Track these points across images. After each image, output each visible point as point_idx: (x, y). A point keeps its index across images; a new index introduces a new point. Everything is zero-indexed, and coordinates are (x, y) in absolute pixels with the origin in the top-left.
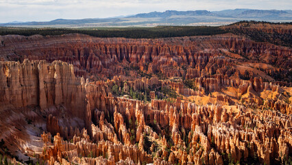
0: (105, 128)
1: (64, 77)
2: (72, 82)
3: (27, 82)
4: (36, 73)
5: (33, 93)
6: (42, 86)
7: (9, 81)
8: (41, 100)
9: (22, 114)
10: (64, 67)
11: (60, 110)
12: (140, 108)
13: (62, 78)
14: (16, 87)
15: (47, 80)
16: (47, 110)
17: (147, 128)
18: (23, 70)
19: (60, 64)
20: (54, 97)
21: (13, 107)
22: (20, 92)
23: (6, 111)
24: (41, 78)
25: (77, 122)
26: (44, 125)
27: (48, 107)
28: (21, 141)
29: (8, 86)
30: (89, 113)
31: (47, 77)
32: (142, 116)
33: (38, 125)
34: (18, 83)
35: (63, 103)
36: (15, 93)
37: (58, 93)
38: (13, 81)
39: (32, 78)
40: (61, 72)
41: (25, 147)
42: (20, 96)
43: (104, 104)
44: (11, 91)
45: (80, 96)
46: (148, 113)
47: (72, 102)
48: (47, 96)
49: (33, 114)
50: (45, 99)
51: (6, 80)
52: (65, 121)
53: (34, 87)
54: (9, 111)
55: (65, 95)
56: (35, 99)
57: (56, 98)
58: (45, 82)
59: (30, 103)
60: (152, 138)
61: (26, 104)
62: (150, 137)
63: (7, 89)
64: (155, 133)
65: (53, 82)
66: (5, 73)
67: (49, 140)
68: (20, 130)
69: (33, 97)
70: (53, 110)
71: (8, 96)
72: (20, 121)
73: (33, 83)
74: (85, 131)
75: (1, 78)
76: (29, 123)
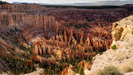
0: (60, 36)
2: (54, 22)
3: (41, 22)
4: (43, 19)
6: (45, 23)
8: (44, 27)
9: (38, 31)
10: (52, 18)
11: (50, 30)
12: (72, 31)
13: (51, 21)
14: (37, 23)
17: (73, 37)
18: (40, 18)
19: (51, 17)
20: (49, 26)
23: (33, 30)
24: (45, 21)
25: (54, 34)
26: (44, 34)
27: (47, 29)
28: (33, 39)
30: (57, 32)
31: (47, 20)
32: (72, 33)
33: (42, 34)
34: (38, 22)
35: (51, 28)
37: (50, 25)
38: (36, 21)
39: (42, 20)
40: (51, 19)
41: (33, 41)
42: (38, 26)
43: (62, 29)
44: (36, 24)
45: (56, 26)
46: (75, 32)
47: (54, 28)
49: (42, 31)
50: (46, 27)
52: (51, 33)
53: (43, 23)
55: (52, 26)
56: (43, 27)
58: (46, 22)
59: (41, 28)
60: (73, 41)
62: (73, 40)
63: (35, 24)
64: (74, 39)
65: (49, 22)
66: (34, 19)
67: (42, 39)
68: (34, 35)
69: (42, 26)
70: (48, 30)
71: (35, 25)
72: (37, 33)
73: (42, 22)
74: (54, 37)
75: (33, 20)
76: (39, 33)
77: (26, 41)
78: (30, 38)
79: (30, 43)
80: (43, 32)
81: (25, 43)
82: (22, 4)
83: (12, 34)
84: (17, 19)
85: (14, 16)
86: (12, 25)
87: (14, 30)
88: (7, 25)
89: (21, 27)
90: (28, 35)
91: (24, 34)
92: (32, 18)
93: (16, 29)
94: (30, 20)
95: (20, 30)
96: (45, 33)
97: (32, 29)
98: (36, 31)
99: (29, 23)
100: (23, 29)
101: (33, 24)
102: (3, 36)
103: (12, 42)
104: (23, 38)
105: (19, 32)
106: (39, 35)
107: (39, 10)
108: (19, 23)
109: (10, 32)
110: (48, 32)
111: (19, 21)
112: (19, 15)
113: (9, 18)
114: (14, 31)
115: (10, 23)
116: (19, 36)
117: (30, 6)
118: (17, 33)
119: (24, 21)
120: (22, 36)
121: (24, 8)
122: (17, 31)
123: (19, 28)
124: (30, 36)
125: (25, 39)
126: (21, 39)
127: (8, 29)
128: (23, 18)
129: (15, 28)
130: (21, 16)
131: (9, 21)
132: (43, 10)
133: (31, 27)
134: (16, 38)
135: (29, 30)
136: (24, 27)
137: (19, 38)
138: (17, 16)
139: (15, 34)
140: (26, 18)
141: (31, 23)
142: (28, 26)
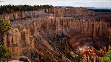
1: (103, 27)
2: (106, 29)
3: (89, 28)
4: (93, 25)
5: (91, 32)
6: (94, 30)
8: (94, 34)
9: (86, 38)
10: (104, 24)
11: (100, 39)
13: (102, 28)
14: (85, 29)
15: (97, 28)
16: (95, 38)
18: (89, 24)
19: (102, 23)
22: (86, 31)
23: (81, 37)
24: (94, 27)
25: (105, 43)
26: (92, 43)
27: (96, 37)
29: (83, 29)
30: (110, 41)
31: (97, 27)
33: (91, 43)
35: (102, 36)
36: (85, 31)
37: (100, 32)
38: (84, 27)
39: (91, 27)
40: (102, 25)
41: (80, 49)
42: (86, 32)
44: (83, 30)
45: (108, 34)
47: (105, 36)
48: (96, 33)
49: (90, 39)
50: (95, 34)
51: (82, 27)
52: (101, 43)
53: (91, 30)
54: (82, 37)
55: (103, 33)
57: (100, 34)
58: (96, 28)
59: (90, 35)
61: (88, 35)
63: (82, 30)
65: (99, 28)
66: (82, 24)
67: (91, 48)
68: (82, 43)
69: (91, 33)
70: (98, 38)
71: (82, 32)
72: (84, 40)
73: (91, 28)
74: (105, 47)
75: (81, 26)
76: (87, 41)
77: (73, 49)
78: (77, 46)
79: (77, 52)
80: (92, 40)
81: (72, 51)
82: (67, 7)
83: (58, 39)
84: (64, 24)
85: (61, 20)
86: (58, 30)
87: (61, 35)
88: (54, 30)
89: (68, 32)
90: (75, 42)
91: (71, 41)
92: (79, 23)
93: (63, 34)
94: (78, 25)
95: (67, 36)
96: (94, 42)
97: (79, 36)
98: (83, 39)
99: (76, 29)
100: (70, 36)
101: (81, 31)
102: (50, 41)
103: (58, 49)
104: (70, 45)
105: (66, 39)
106: (87, 43)
107: (85, 15)
108: (66, 29)
109: (57, 37)
110: (98, 40)
111: (65, 26)
112: (66, 20)
113: (56, 23)
114: (60, 37)
115: (57, 28)
116: (66, 42)
117: (76, 10)
118: (63, 39)
119: (70, 27)
120: (69, 43)
121: (69, 13)
122: (64, 38)
123: (65, 34)
124: (78, 43)
125: (72, 47)
126: (67, 46)
127: (55, 34)
128: (70, 23)
129: (61, 34)
130: (68, 21)
131: (57, 26)
132: (90, 15)
133: (78, 33)
134: (62, 45)
135: (76, 37)
136: (71, 33)
137: (66, 45)
138: (64, 21)
139: (62, 40)
140: (73, 23)
141: (78, 29)
142: (75, 33)
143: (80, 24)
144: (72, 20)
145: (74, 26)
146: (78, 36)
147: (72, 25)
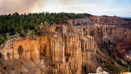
7: (126, 35)
9: (129, 46)
21: (126, 44)
22: (129, 39)
23: (124, 44)
28: (126, 54)
29: (126, 37)
34: (129, 36)
36: (127, 39)
38: (127, 35)
41: (127, 57)
42: (129, 41)
63: (125, 38)
66: (125, 32)
68: (127, 51)
71: (125, 40)
72: (128, 48)
75: (123, 34)
76: (130, 49)
77: (121, 55)
79: (125, 59)
83: (106, 46)
86: (105, 37)
87: (107, 42)
88: (100, 37)
90: (121, 49)
93: (109, 42)
94: (121, 33)
95: (113, 44)
98: (126, 46)
99: (119, 37)
101: (123, 39)
103: (109, 55)
105: (113, 46)
109: (104, 44)
114: (108, 44)
115: (104, 35)
116: (113, 49)
117: (110, 19)
118: (111, 46)
119: (114, 35)
120: (116, 50)
121: (104, 21)
123: (111, 41)
124: (124, 51)
126: (116, 53)
127: (102, 41)
128: (113, 31)
129: (108, 41)
130: (111, 29)
133: (121, 41)
134: (111, 52)
136: (115, 41)
137: (114, 52)
138: (108, 29)
139: (109, 47)
140: (116, 31)
141: (121, 37)
142: (118, 40)
143: (123, 32)
144: (115, 29)
145: (117, 34)
146: (121, 44)
147: (115, 33)
